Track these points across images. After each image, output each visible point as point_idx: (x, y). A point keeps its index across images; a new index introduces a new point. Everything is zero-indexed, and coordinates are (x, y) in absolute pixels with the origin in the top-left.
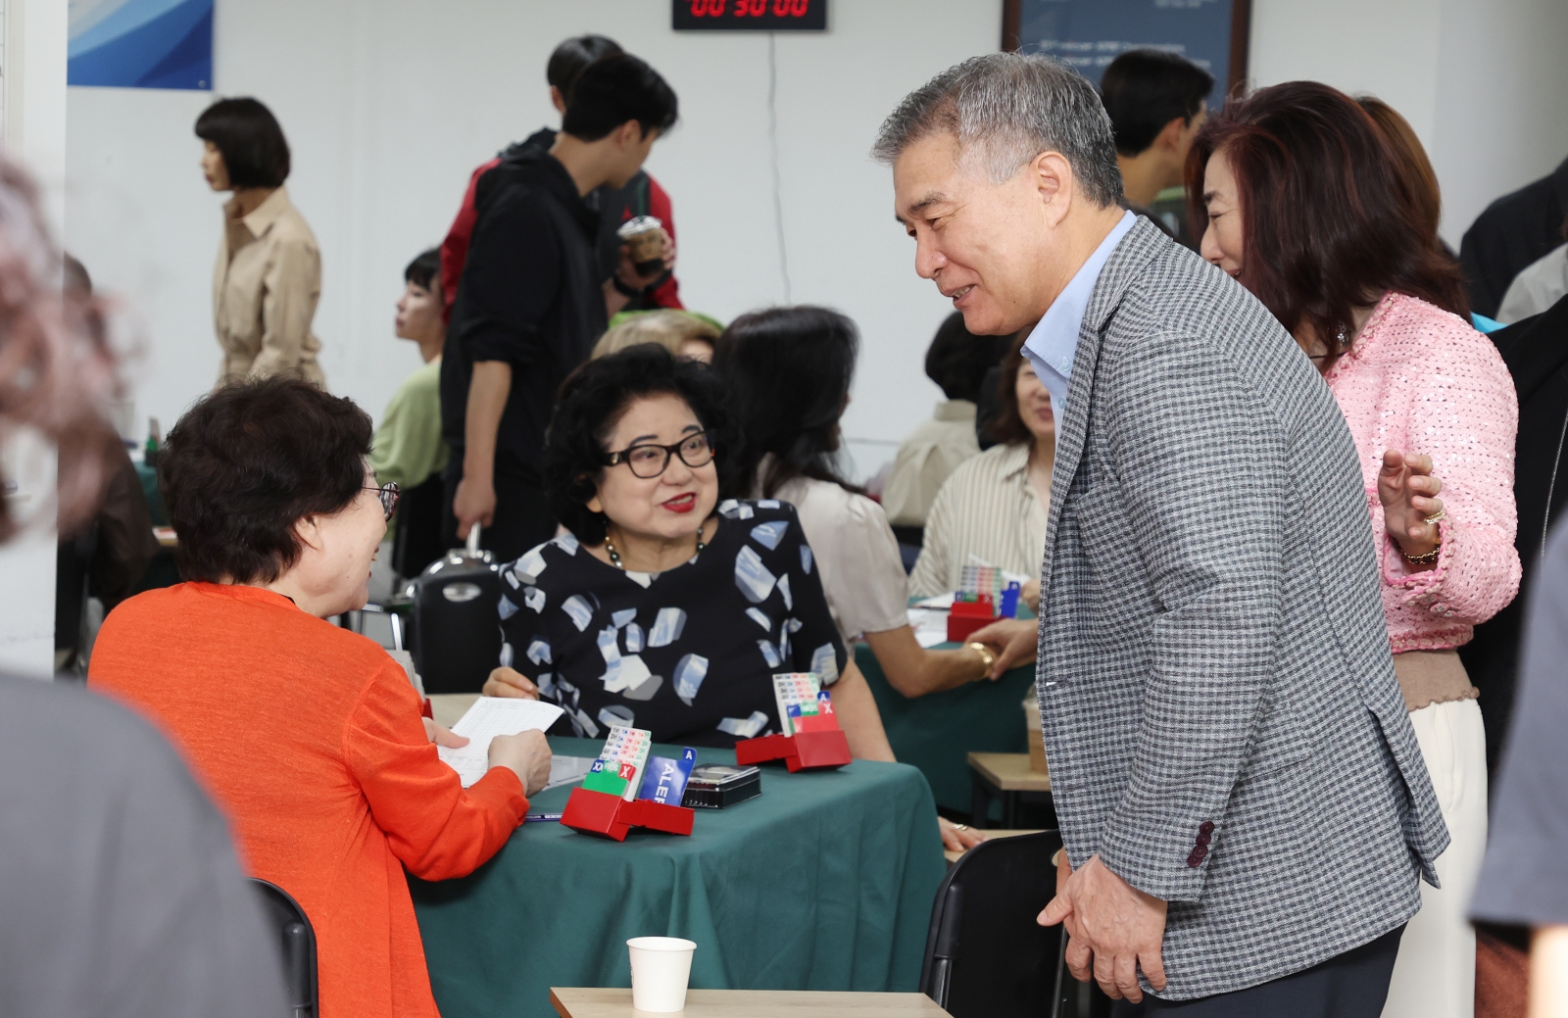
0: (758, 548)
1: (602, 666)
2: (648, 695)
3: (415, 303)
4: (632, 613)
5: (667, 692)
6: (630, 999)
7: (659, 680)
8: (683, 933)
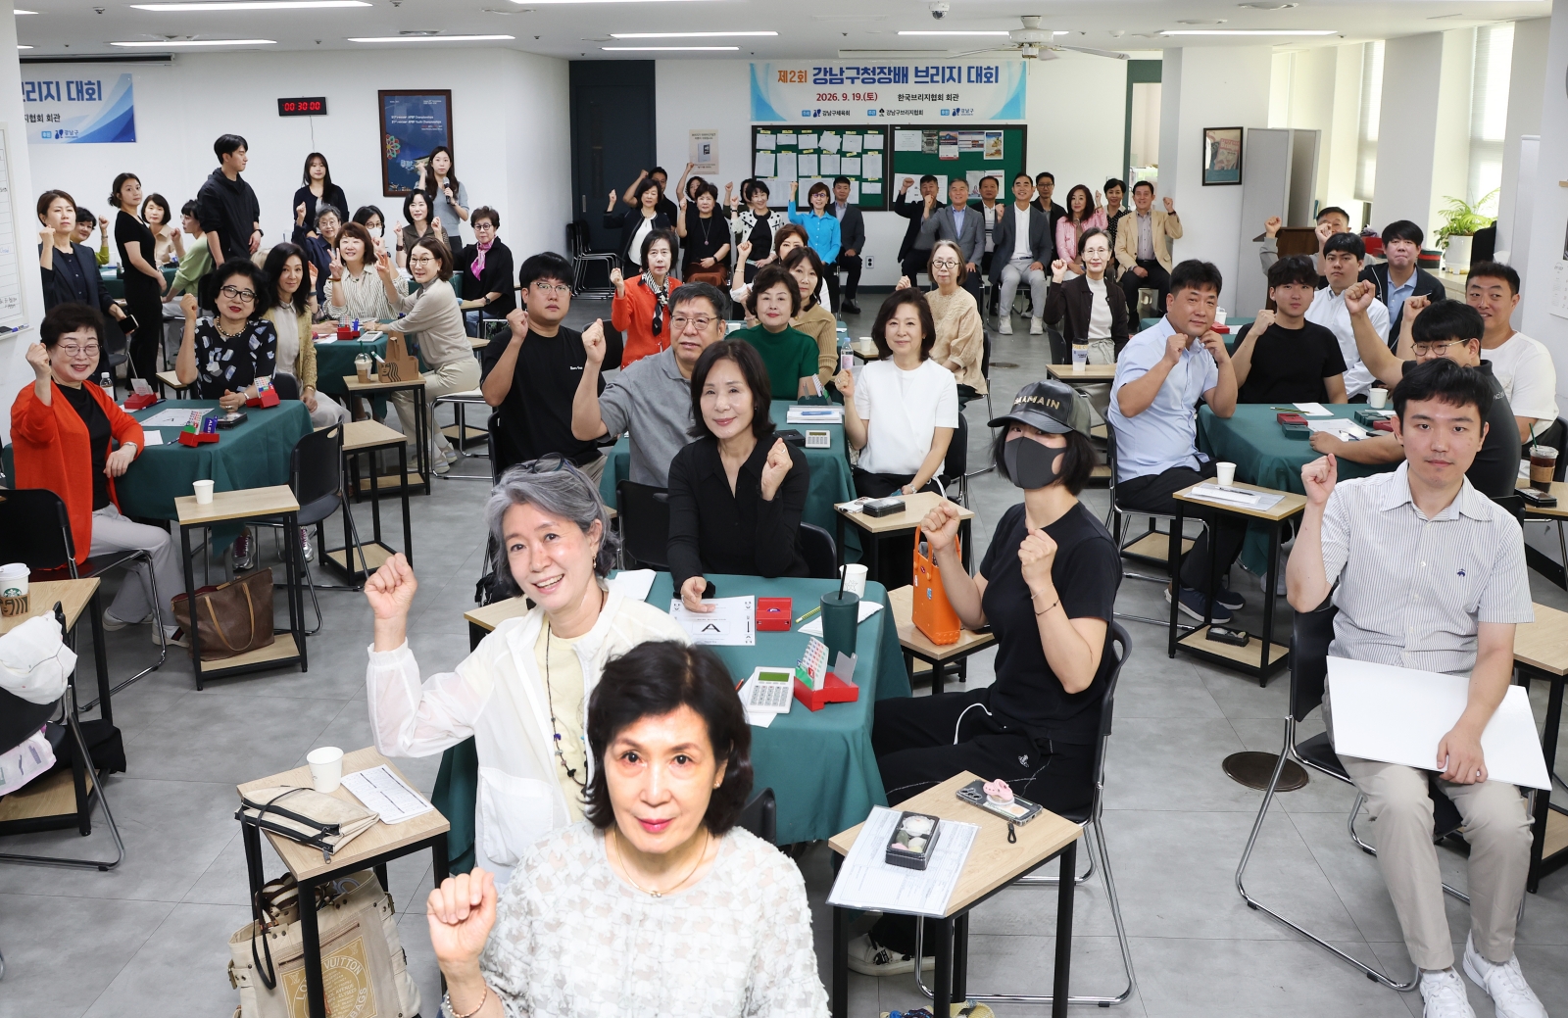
0: (256, 334)
1: (208, 361)
2: (217, 375)
3: (187, 222)
4: (220, 349)
5: (223, 375)
6: (195, 501)
7: (222, 371)
8: (210, 479)
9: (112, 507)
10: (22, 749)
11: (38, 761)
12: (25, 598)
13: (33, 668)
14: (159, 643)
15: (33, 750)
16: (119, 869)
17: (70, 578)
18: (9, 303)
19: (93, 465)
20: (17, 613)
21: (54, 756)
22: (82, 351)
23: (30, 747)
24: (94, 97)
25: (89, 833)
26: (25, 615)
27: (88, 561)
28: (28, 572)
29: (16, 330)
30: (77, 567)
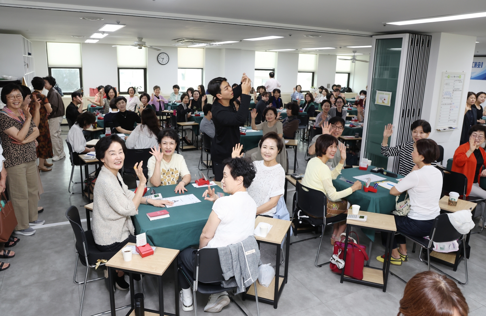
9: (478, 184)
10: (451, 243)
11: (454, 248)
12: (456, 202)
13: (463, 224)
14: (482, 226)
15: (453, 244)
16: (464, 286)
17: (463, 199)
18: (454, 121)
19: (476, 171)
20: (453, 205)
21: (458, 248)
22: (477, 137)
23: (453, 243)
24: (480, 67)
25: (456, 271)
26: (455, 207)
27: (469, 197)
28: (459, 196)
29: (454, 128)
30: (466, 197)
